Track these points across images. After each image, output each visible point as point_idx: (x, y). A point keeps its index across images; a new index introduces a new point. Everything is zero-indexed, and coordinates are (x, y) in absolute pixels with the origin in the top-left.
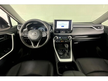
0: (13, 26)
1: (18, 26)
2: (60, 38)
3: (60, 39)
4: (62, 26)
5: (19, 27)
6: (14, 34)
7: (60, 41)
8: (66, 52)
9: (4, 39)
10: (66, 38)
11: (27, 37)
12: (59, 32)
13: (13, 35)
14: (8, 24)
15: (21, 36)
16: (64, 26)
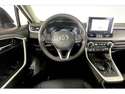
0: (21, 25)
1: (30, 26)
2: (97, 44)
3: (97, 46)
4: (98, 27)
5: (32, 27)
6: (25, 38)
7: (95, 49)
8: (108, 65)
9: (10, 47)
10: (104, 44)
11: (51, 43)
12: (95, 36)
13: (25, 40)
14: (14, 22)
15: (41, 42)
16: (101, 27)
